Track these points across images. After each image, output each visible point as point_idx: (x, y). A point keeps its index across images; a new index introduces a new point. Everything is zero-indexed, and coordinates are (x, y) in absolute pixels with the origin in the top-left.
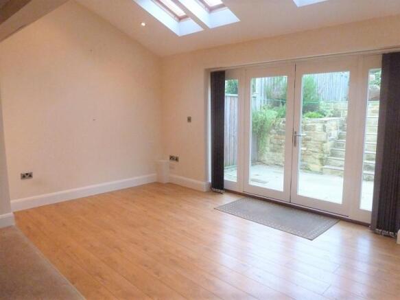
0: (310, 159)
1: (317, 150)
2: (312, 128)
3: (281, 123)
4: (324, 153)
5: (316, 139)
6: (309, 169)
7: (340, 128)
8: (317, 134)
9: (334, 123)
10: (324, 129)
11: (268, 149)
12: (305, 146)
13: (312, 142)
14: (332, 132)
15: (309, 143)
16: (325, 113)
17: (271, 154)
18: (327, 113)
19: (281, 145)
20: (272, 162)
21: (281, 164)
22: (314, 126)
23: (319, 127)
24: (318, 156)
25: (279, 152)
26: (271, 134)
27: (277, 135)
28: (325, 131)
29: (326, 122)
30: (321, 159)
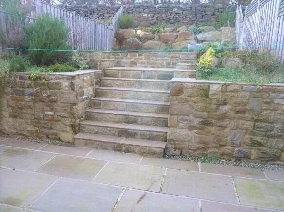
0: (59, 126)
1: (66, 115)
2: (57, 86)
3: (18, 79)
4: (75, 118)
5: (63, 100)
6: (60, 139)
7: (96, 84)
8: (63, 93)
9: (87, 78)
10: (72, 86)
11: (6, 114)
12: (52, 110)
13: (59, 104)
14: (85, 90)
15: (56, 106)
16: (79, 65)
17: (11, 120)
18: (81, 64)
19: (21, 109)
20: (15, 131)
21: (25, 133)
22: (59, 84)
23: (66, 84)
24: (68, 122)
25: (21, 118)
26: (7, 94)
27: (14, 95)
28: (73, 89)
29: (73, 77)
30: (72, 126)
